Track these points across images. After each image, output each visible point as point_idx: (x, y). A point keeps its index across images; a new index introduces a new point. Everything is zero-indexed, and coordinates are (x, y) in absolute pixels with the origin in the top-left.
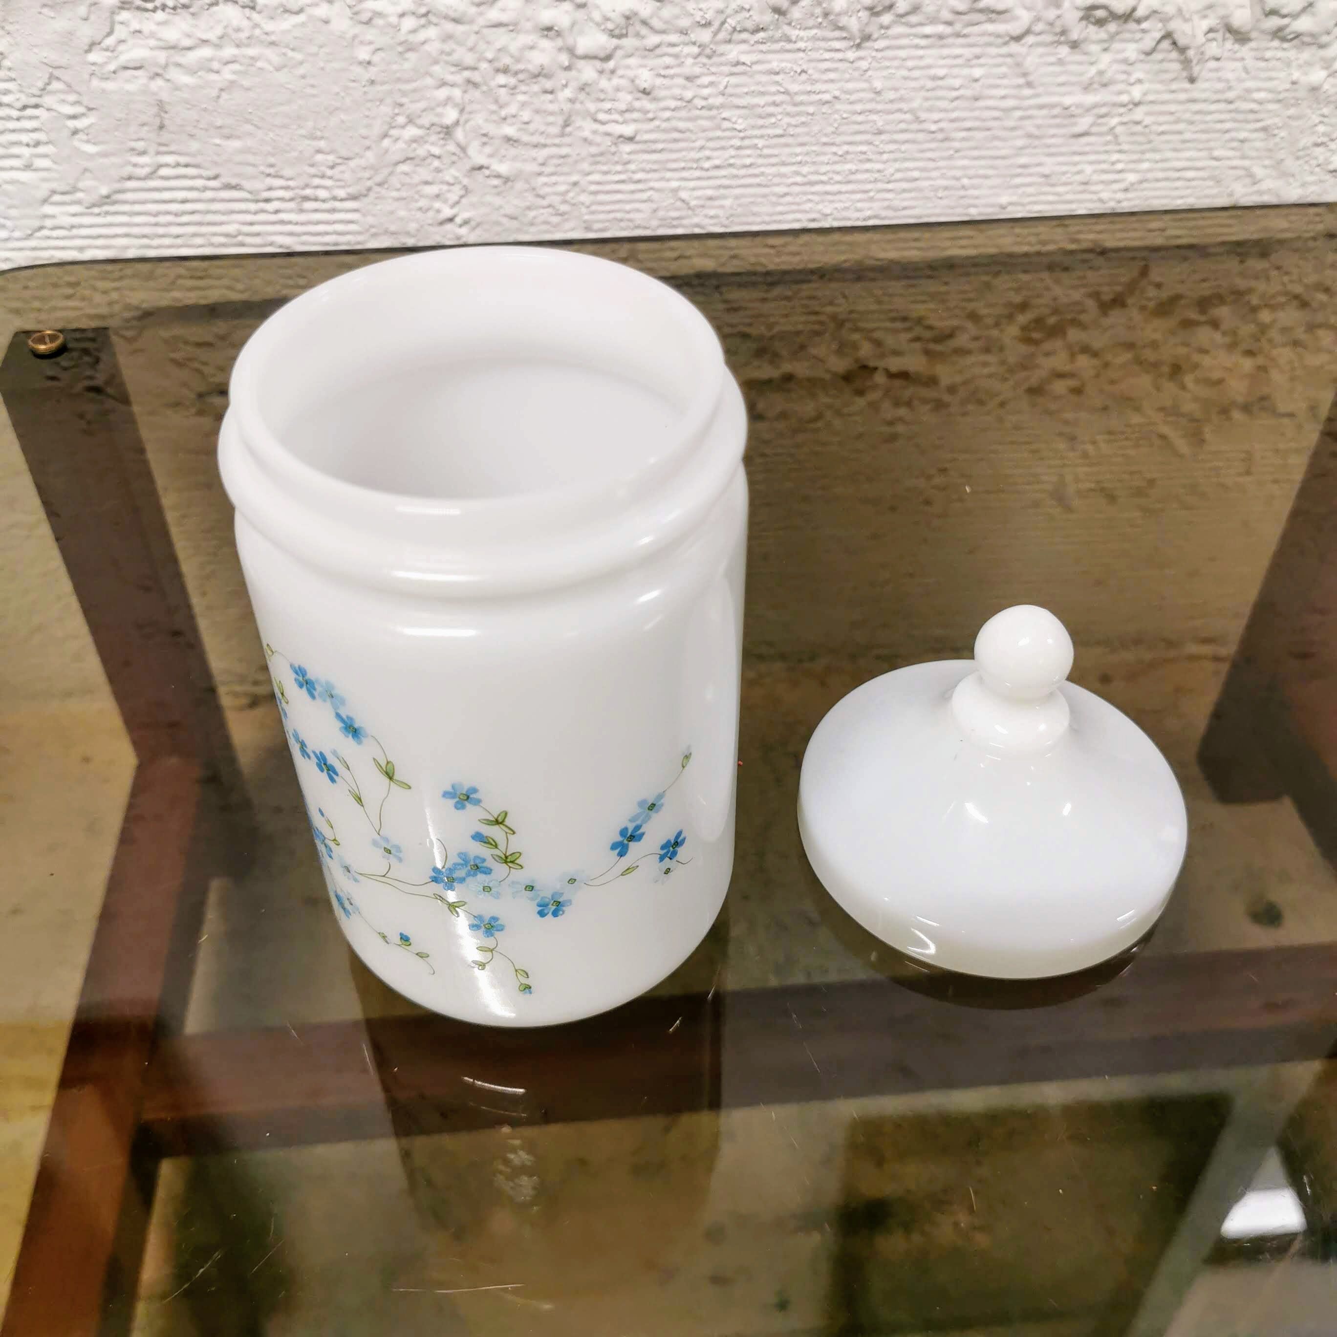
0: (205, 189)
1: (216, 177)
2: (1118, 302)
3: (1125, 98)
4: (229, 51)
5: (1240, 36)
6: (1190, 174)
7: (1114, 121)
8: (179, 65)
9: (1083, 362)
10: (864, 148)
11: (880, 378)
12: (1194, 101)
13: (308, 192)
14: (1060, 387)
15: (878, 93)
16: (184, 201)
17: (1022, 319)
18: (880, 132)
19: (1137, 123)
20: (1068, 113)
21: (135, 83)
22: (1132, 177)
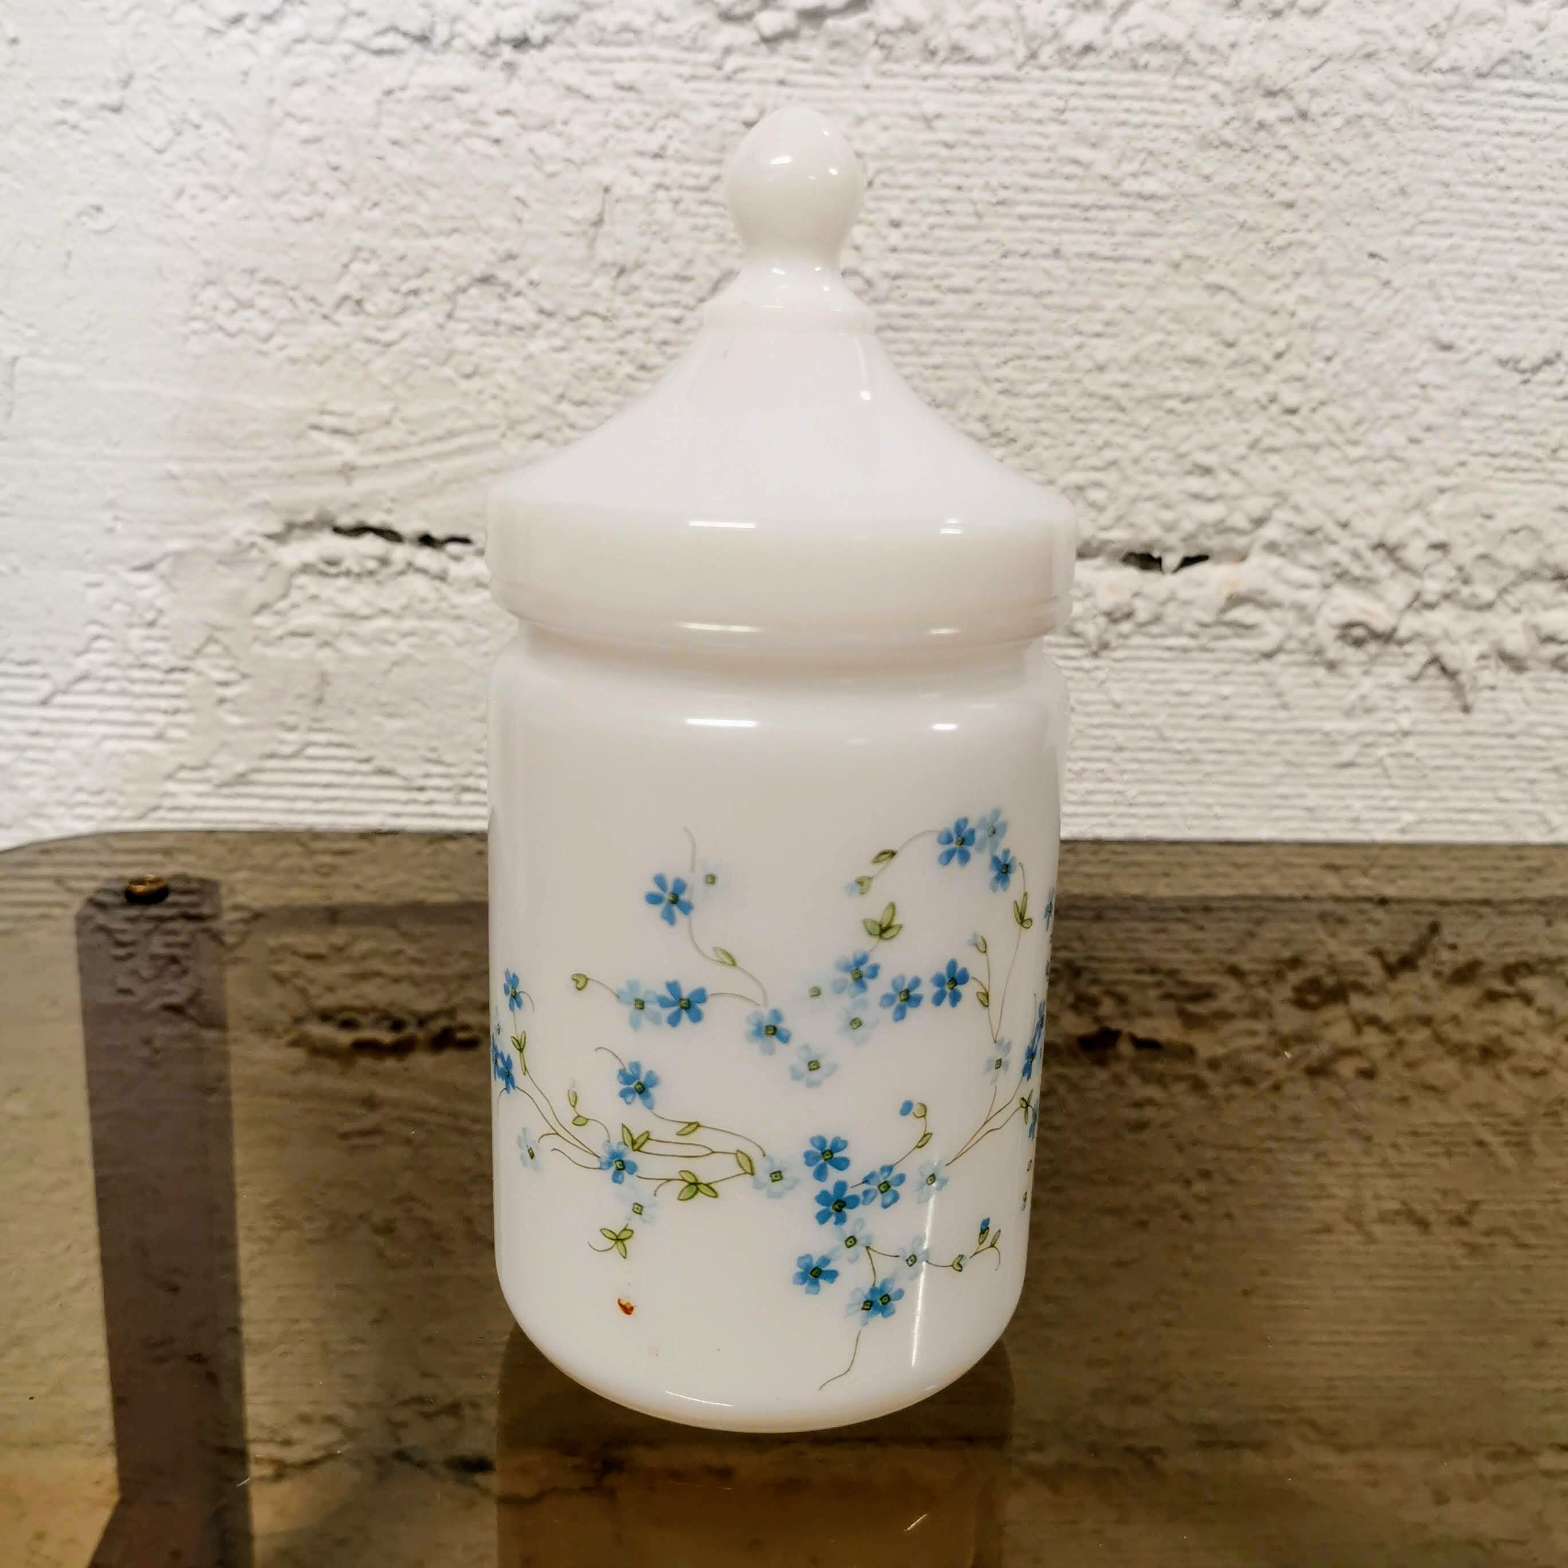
0: (353, 773)
1: (367, 760)
2: (1407, 963)
3: (1391, 727)
4: (409, 624)
5: (1514, 663)
6: (1475, 817)
7: (1382, 752)
8: (352, 635)
9: (1372, 1037)
10: (1102, 765)
11: (1125, 1048)
12: (1469, 733)
13: (470, 782)
14: (1347, 1068)
15: (1117, 705)
16: (328, 786)
17: (1294, 978)
18: (1120, 749)
19: (1409, 755)
20: (1330, 740)
21: (299, 651)
22: (1408, 817)
